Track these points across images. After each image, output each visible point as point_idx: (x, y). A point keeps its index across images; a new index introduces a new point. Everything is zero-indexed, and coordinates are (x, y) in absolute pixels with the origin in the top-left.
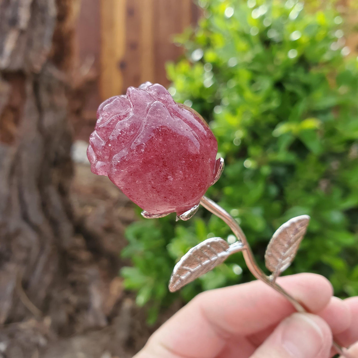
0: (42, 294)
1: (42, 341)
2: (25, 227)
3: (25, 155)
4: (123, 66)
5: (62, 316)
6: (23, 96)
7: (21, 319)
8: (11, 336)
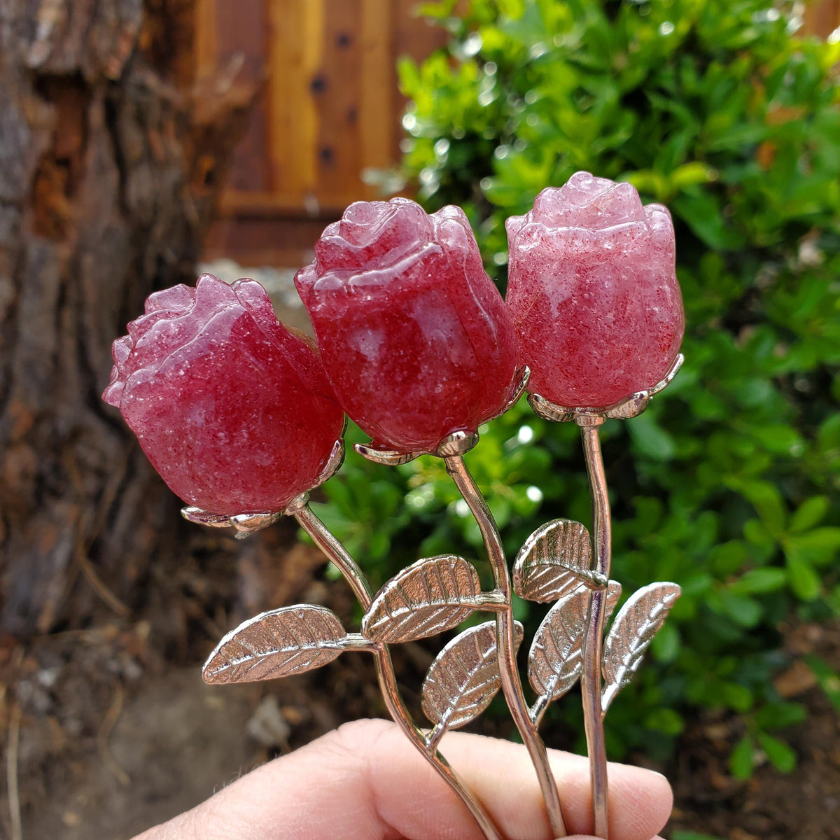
0: (131, 572)
1: (132, 671)
2: (91, 420)
3: (88, 261)
4: (318, 85)
5: (176, 622)
6: (86, 133)
7: (87, 623)
8: (67, 657)
